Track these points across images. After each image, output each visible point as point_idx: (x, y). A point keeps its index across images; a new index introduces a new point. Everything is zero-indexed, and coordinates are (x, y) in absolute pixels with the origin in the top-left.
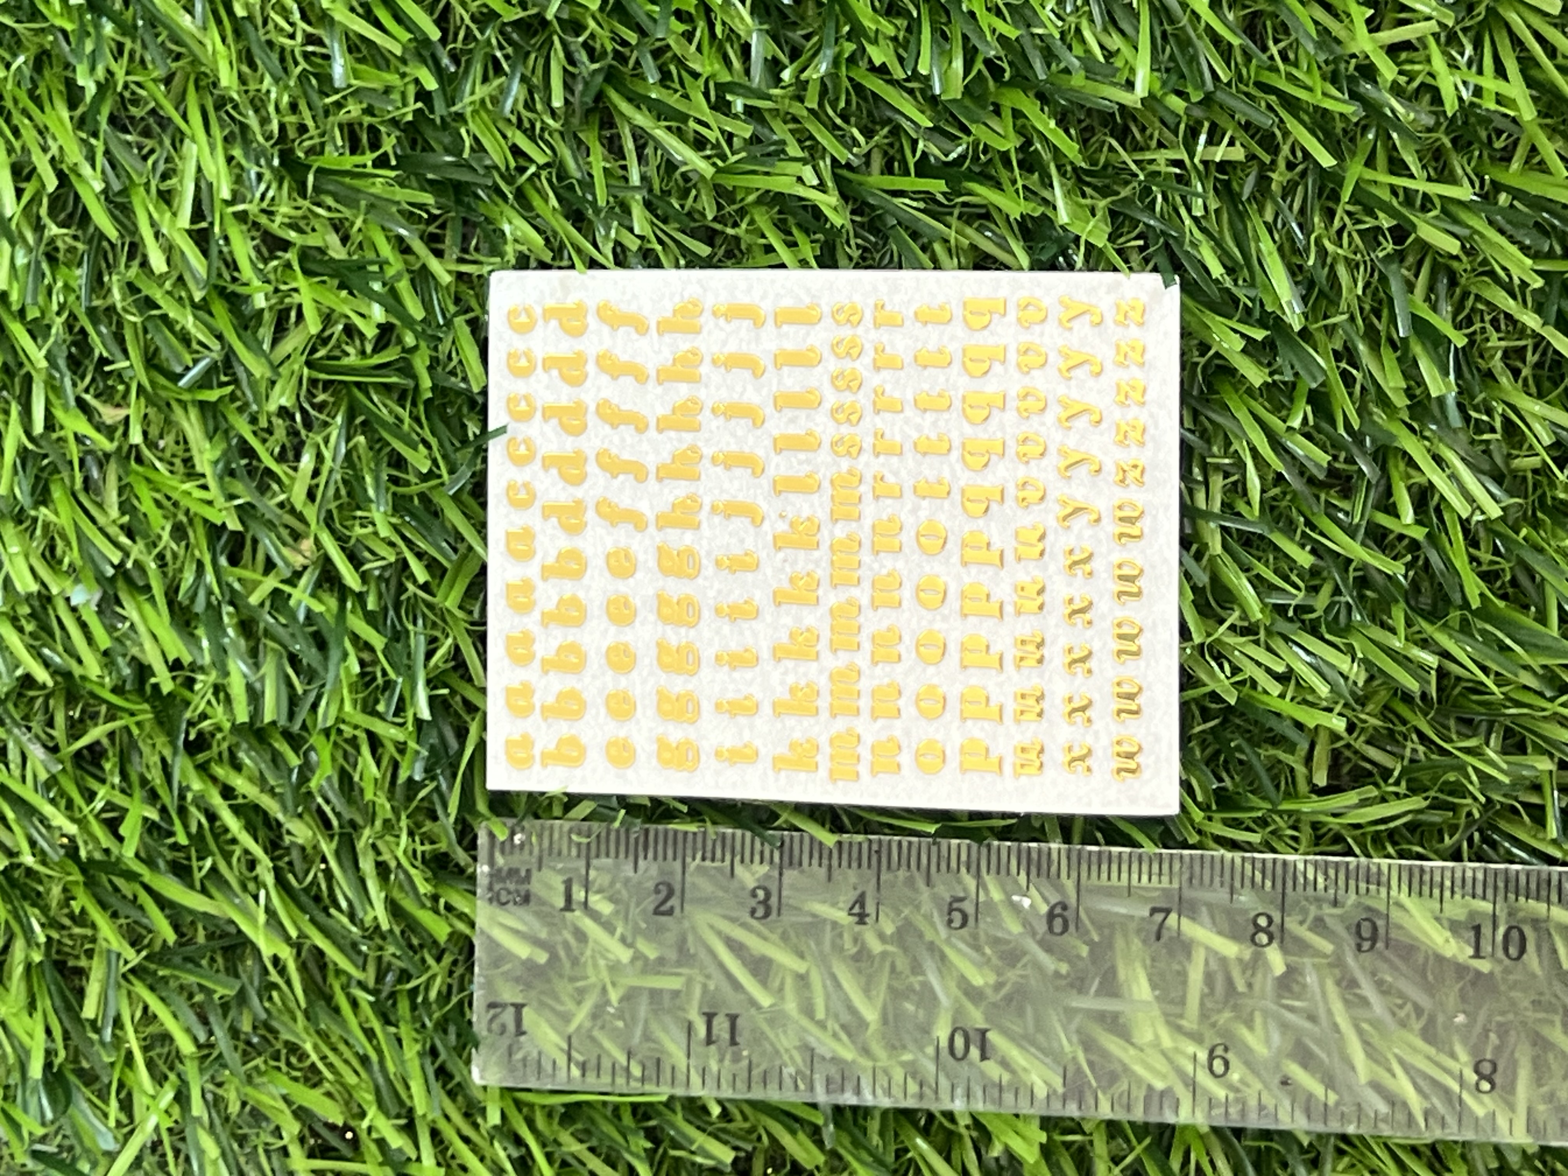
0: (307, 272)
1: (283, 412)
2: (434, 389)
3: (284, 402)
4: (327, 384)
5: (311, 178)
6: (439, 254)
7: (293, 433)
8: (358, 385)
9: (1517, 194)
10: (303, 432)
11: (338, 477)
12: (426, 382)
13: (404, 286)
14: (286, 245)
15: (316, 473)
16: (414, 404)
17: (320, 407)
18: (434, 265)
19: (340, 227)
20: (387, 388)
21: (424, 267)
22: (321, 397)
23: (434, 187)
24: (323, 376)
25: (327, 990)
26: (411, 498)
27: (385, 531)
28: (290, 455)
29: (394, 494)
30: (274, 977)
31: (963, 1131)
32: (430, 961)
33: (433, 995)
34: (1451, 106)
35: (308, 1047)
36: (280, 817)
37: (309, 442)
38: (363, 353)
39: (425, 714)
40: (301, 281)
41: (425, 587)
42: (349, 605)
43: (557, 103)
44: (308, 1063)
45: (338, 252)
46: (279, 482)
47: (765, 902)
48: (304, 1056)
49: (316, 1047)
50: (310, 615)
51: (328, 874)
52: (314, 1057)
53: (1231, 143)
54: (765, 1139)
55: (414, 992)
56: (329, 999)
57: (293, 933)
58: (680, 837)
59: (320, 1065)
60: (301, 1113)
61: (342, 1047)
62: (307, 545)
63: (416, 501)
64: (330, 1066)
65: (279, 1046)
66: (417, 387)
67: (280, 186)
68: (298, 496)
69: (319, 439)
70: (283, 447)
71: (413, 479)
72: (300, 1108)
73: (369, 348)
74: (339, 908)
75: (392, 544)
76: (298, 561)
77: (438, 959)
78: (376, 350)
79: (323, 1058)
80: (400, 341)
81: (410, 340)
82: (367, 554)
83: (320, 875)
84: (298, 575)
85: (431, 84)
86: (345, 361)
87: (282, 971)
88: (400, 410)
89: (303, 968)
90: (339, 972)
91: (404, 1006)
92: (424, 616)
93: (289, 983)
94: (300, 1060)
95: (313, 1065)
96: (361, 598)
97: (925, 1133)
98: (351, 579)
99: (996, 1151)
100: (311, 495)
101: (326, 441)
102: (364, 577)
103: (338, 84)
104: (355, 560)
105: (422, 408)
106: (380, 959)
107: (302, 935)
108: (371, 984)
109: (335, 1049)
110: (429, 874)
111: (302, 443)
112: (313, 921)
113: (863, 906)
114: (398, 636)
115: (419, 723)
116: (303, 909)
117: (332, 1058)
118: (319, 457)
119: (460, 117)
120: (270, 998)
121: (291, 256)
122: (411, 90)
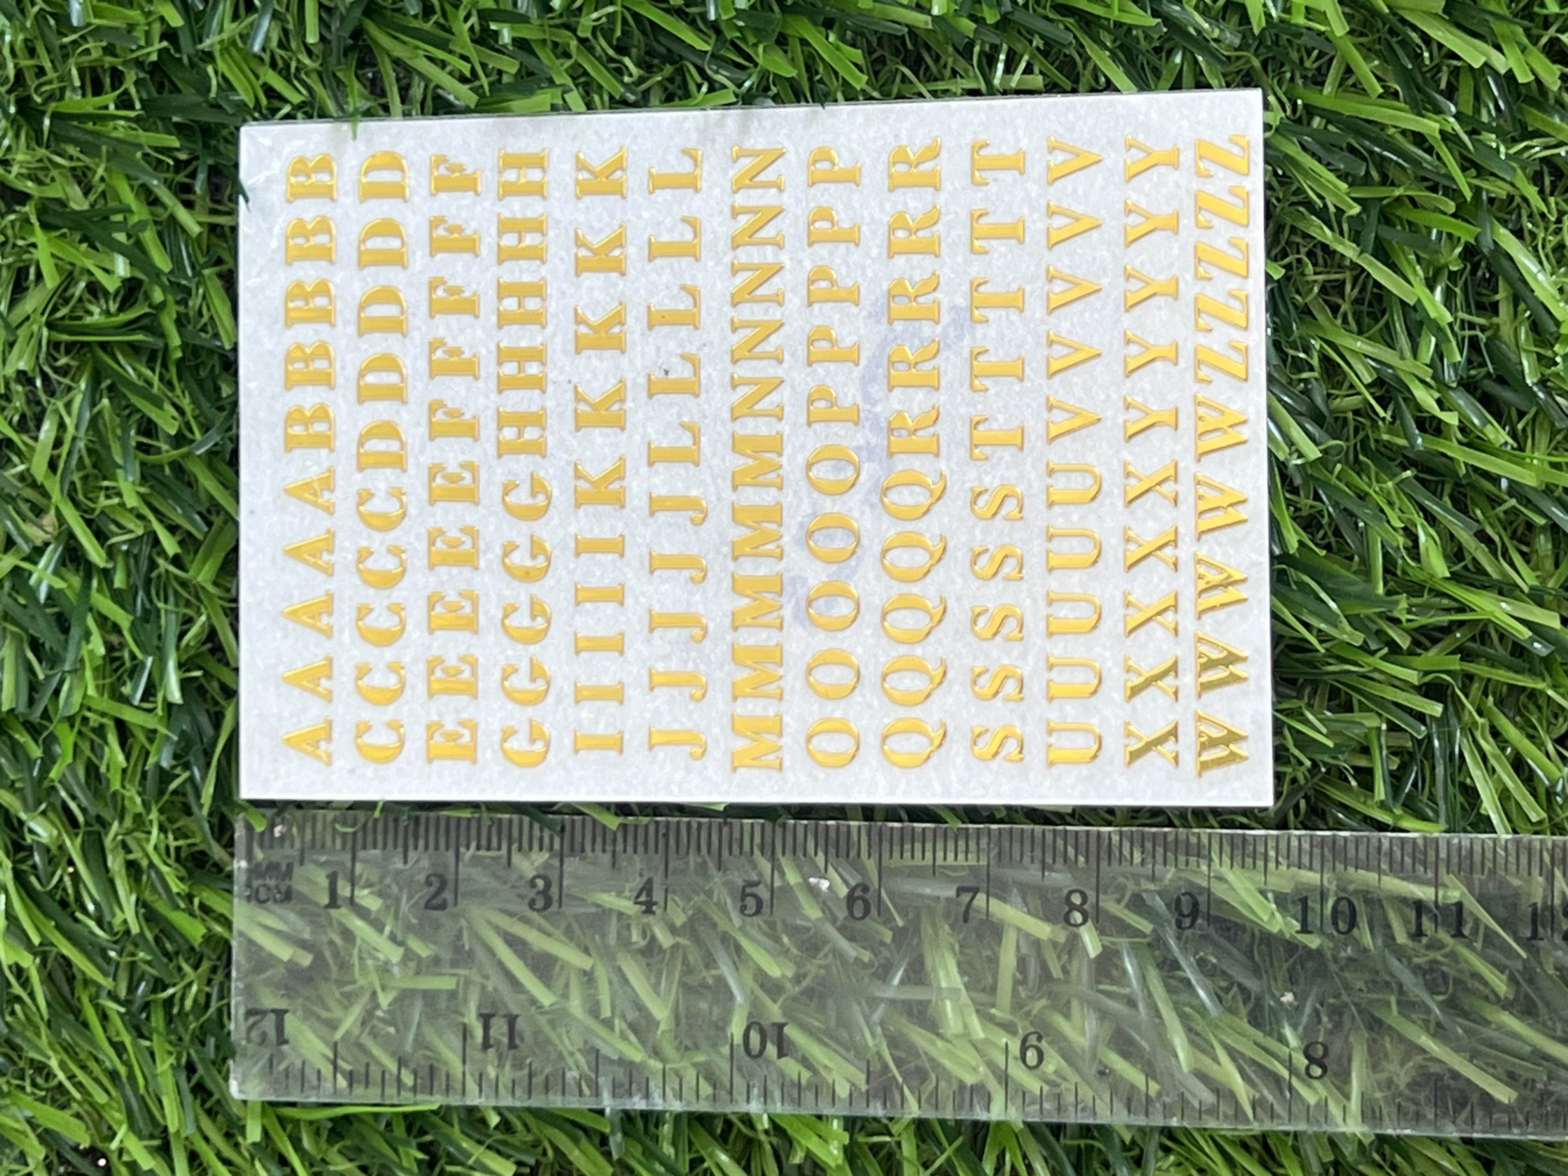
0: (46, 226)
1: (23, 377)
2: (184, 346)
3: (22, 365)
4: (69, 348)
5: (47, 122)
6: (189, 205)
7: (33, 400)
8: (103, 345)
9: (1331, 117)
10: (44, 398)
11: (81, 444)
12: (175, 340)
13: (149, 237)
14: (23, 198)
15: (58, 443)
16: (165, 366)
17: (63, 371)
18: (183, 215)
19: (82, 177)
20: (134, 349)
21: (173, 219)
22: (63, 361)
23: (180, 129)
24: (65, 337)
25: (75, 1002)
26: (161, 467)
27: (132, 501)
28: (31, 424)
29: (143, 464)
30: (17, 989)
31: (763, 1137)
32: (187, 968)
33: (188, 1003)
34: (1257, 24)
35: (54, 1063)
36: (23, 816)
37: (50, 408)
38: (107, 313)
39: (176, 696)
40: (39, 236)
41: (176, 561)
42: (95, 583)
43: (312, 38)
44: (54, 1083)
45: (79, 203)
46: (19, 453)
47: (545, 893)
48: (49, 1075)
49: (62, 1065)
50: (52, 594)
51: (76, 877)
52: (61, 1076)
53: (1028, 70)
54: (550, 1153)
55: (170, 1000)
56: (77, 1012)
57: (36, 940)
58: (453, 824)
59: (68, 1085)
60: (47, 1137)
61: (92, 1064)
62: (49, 520)
63: (167, 471)
64: (79, 1086)
65: (22, 1064)
66: (166, 347)
67: (17, 136)
68: (39, 469)
69: (60, 405)
70: (23, 416)
71: (165, 447)
72: (47, 1131)
73: (113, 307)
74: (85, 911)
75: (141, 517)
76: (38, 536)
77: (196, 967)
78: (121, 309)
79: (71, 1077)
80: (147, 297)
81: (158, 296)
82: (113, 528)
83: (67, 879)
84: (38, 551)
85: (176, 20)
86: (88, 320)
87: (25, 983)
88: (148, 372)
89: (49, 979)
90: (87, 982)
91: (158, 1020)
92: (176, 593)
93: (32, 995)
94: (47, 1080)
95: (60, 1085)
96: (107, 574)
97: (723, 1139)
98: (95, 554)
99: (798, 1158)
100: (52, 465)
101: (68, 406)
102: (111, 553)
103: (75, 22)
104: (101, 536)
105: (173, 370)
106: (133, 965)
107: (46, 942)
108: (123, 994)
109: (84, 1068)
110: (183, 873)
111: (44, 411)
112: (58, 927)
113: (650, 894)
114: (149, 616)
115: (169, 706)
116: (48, 915)
117: (81, 1076)
118: (62, 426)
119: (208, 56)
120: (13, 1013)
121: (29, 209)
122: (157, 29)
